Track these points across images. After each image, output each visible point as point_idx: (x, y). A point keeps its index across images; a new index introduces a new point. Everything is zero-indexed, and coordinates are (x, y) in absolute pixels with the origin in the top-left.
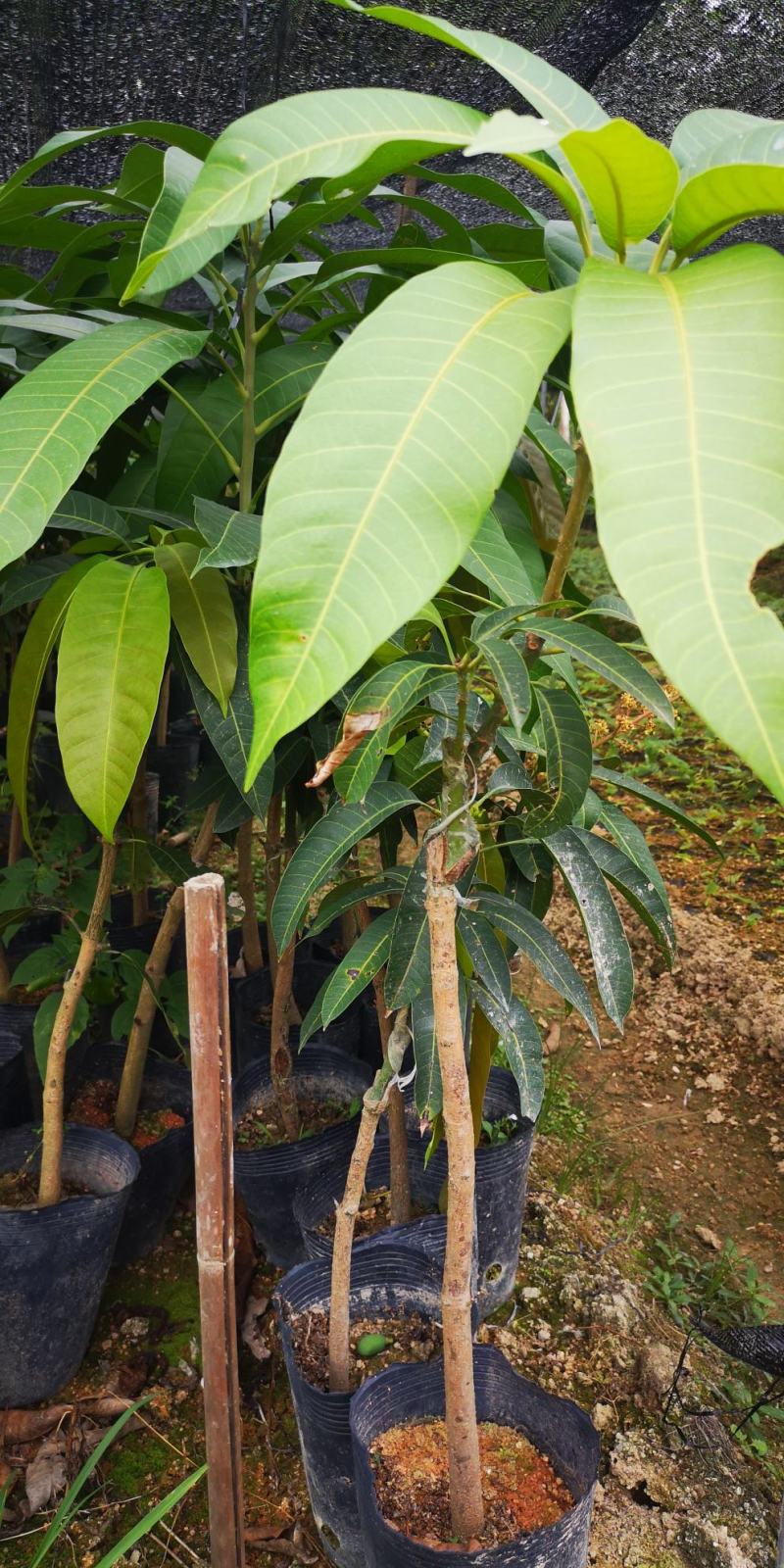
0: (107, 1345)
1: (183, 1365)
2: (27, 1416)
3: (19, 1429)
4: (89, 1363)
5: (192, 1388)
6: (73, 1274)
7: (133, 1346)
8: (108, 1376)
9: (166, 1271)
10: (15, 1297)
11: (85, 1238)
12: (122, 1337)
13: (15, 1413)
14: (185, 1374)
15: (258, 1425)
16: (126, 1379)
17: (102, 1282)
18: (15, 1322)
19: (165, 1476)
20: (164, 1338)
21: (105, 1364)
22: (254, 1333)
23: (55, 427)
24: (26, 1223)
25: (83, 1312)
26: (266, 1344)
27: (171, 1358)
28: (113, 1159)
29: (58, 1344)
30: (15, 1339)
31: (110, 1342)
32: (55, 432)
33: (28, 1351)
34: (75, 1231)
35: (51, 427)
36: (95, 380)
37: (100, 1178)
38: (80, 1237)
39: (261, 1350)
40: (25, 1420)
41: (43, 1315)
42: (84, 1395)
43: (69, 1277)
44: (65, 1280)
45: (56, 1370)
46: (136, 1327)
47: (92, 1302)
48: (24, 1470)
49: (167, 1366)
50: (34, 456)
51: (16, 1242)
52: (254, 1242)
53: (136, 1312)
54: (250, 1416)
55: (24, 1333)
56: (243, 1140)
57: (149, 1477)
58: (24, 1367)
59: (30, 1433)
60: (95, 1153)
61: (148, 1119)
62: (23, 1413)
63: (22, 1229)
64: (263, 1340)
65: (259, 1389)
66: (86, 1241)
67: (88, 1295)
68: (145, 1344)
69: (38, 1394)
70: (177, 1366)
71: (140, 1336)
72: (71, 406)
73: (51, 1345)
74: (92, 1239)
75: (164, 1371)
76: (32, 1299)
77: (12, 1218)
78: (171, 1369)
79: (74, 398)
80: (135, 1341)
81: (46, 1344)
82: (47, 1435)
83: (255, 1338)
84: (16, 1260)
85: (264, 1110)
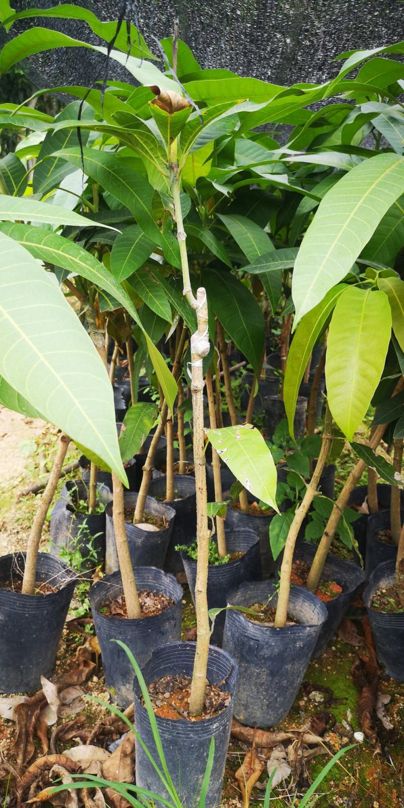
0: (302, 703)
1: (344, 723)
2: (266, 734)
3: (262, 740)
4: (295, 712)
5: (350, 737)
6: (293, 665)
7: (315, 707)
8: (304, 721)
9: (329, 668)
10: (264, 671)
11: (300, 647)
12: (309, 700)
13: (260, 732)
14: (345, 728)
15: (389, 767)
16: (315, 725)
17: (305, 671)
18: (263, 684)
19: (341, 784)
20: (332, 705)
21: (302, 713)
22: (383, 714)
23: (354, 212)
24: (273, 634)
25: (295, 685)
26: (391, 721)
27: (337, 718)
28: (310, 605)
29: (282, 699)
30: (262, 693)
31: (304, 702)
32: (354, 215)
33: (267, 701)
34: (295, 642)
35: (351, 212)
36: (373, 186)
37: (302, 614)
38: (298, 646)
39: (388, 724)
40: (265, 736)
41: (277, 683)
42: (292, 728)
43: (290, 665)
44: (289, 667)
45: (279, 713)
46: (318, 696)
47: (299, 680)
48: (266, 763)
49: (335, 722)
50: (343, 229)
51: (267, 643)
52: (378, 662)
53: (317, 688)
54: (384, 761)
55: (266, 691)
56: (376, 605)
57: (332, 783)
58: (265, 708)
59: (267, 744)
60: (300, 600)
61: (323, 585)
62: (264, 732)
63: (271, 637)
64: (389, 719)
65: (387, 746)
66: (301, 649)
67: (298, 676)
68: (322, 706)
69: (270, 723)
70: (341, 723)
71: (319, 702)
72: (361, 201)
73: (278, 699)
74: (303, 648)
75: (334, 725)
76: (272, 674)
77: (267, 630)
78: (337, 724)
79: (363, 196)
80: (317, 704)
81: (276, 699)
82: (275, 746)
83: (384, 716)
84: (266, 652)
85: (386, 590)
